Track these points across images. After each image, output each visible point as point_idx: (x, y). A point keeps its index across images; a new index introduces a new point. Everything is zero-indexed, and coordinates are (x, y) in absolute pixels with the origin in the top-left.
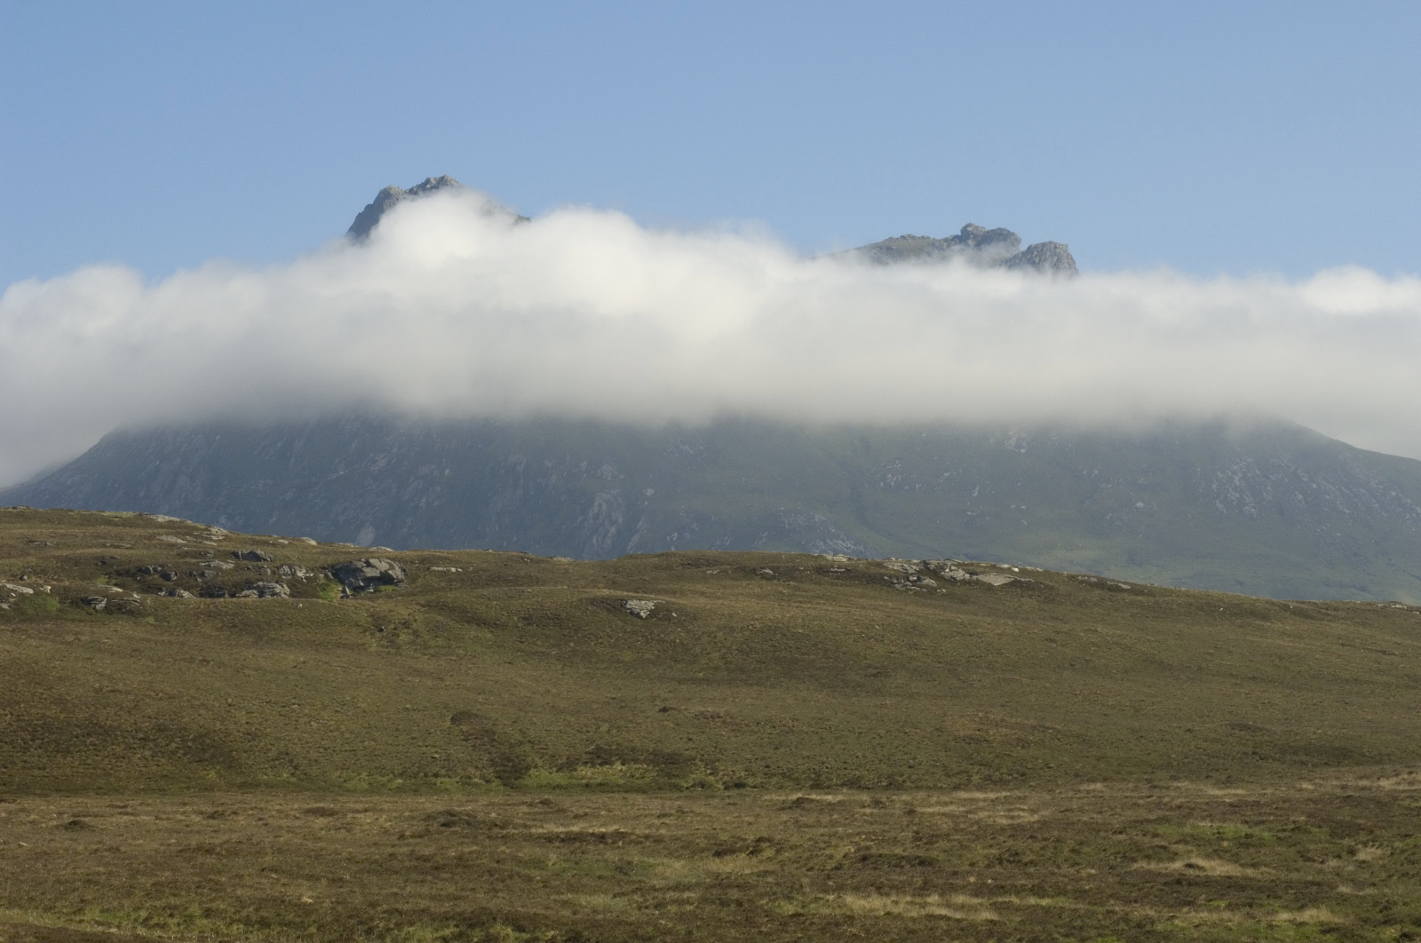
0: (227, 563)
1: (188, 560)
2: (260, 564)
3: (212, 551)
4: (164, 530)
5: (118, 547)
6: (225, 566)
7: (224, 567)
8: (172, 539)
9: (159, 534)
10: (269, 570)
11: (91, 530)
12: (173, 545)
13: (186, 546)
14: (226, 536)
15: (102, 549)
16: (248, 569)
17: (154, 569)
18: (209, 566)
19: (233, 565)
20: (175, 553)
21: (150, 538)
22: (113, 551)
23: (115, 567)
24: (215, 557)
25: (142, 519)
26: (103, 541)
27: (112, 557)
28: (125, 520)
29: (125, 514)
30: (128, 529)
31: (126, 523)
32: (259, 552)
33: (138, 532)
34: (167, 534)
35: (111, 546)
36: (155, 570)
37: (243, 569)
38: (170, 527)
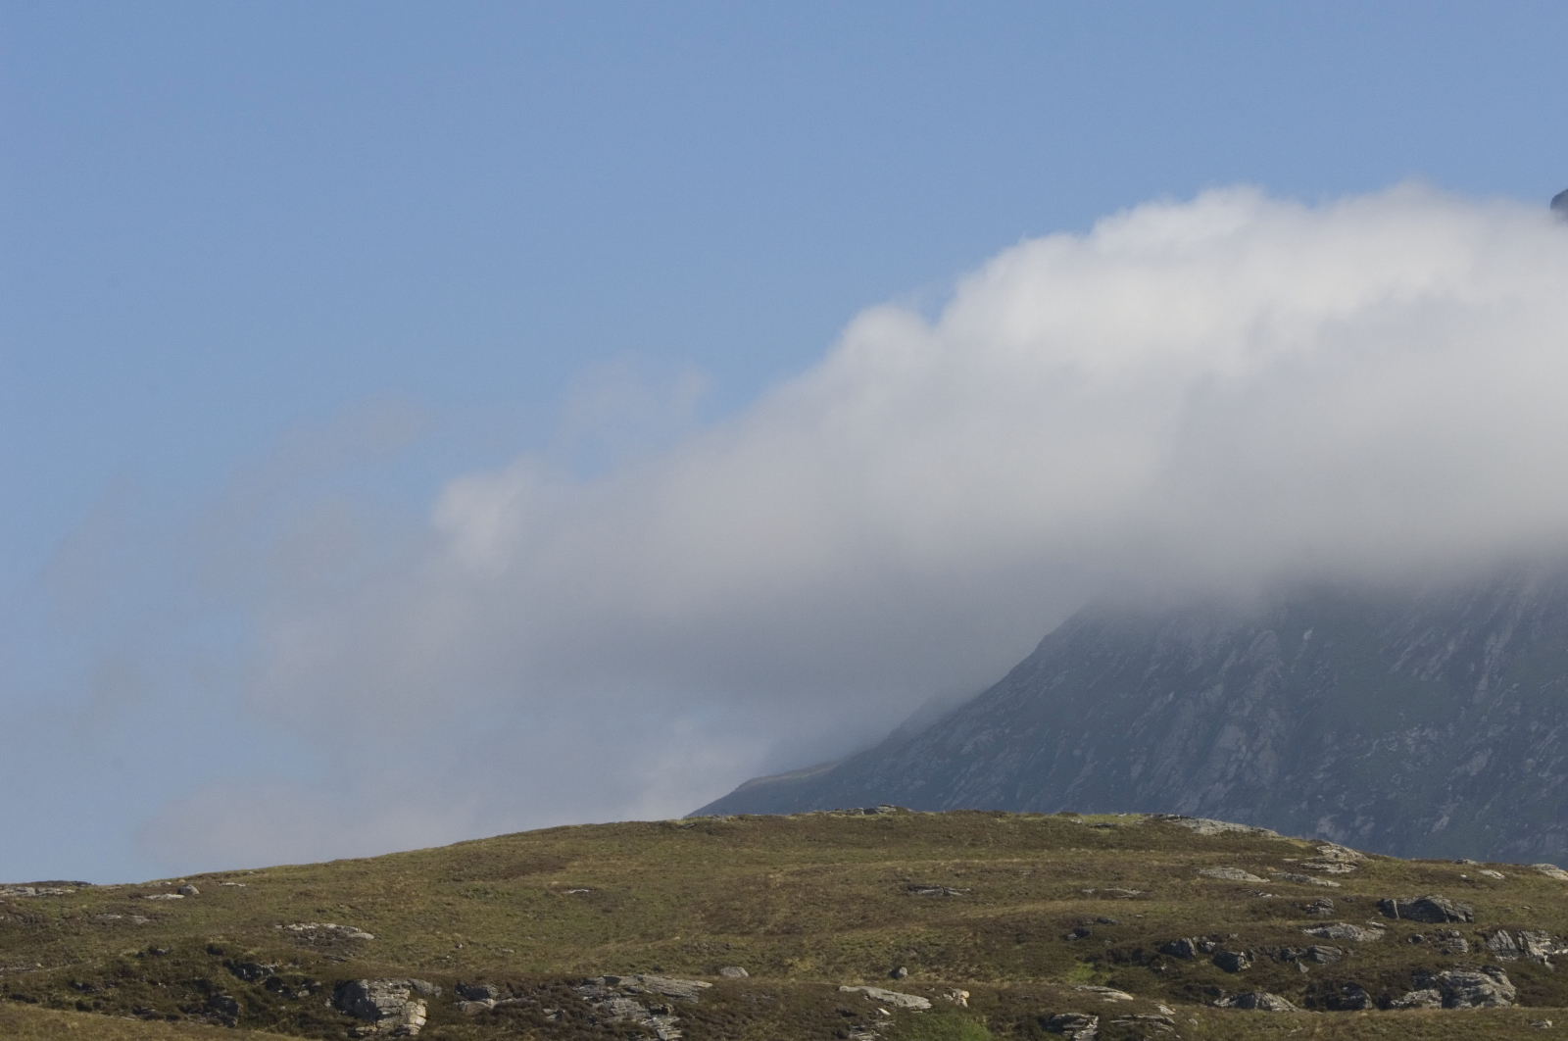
0: (1368, 927)
1: (1276, 922)
2: (1443, 927)
3: (1329, 901)
4: (1215, 854)
5: (1112, 896)
6: (1361, 936)
7: (1361, 938)
8: (1237, 875)
9: (1203, 864)
10: (1463, 941)
11: (1048, 857)
12: (1237, 890)
13: (1267, 889)
14: (1357, 864)
15: (1076, 902)
16: (1416, 940)
17: (1198, 946)
18: (1326, 935)
19: (1381, 932)
20: (1244, 906)
21: (1187, 872)
22: (1103, 907)
23: (1108, 942)
24: (1338, 913)
25: (1162, 830)
26: (1077, 883)
27: (1099, 920)
28: (1122, 831)
29: (1123, 819)
30: (1130, 855)
31: (1127, 839)
32: (1439, 900)
33: (1155, 859)
34: (1224, 863)
35: (1096, 894)
36: (1200, 946)
37: (1403, 941)
38: (1226, 848)
